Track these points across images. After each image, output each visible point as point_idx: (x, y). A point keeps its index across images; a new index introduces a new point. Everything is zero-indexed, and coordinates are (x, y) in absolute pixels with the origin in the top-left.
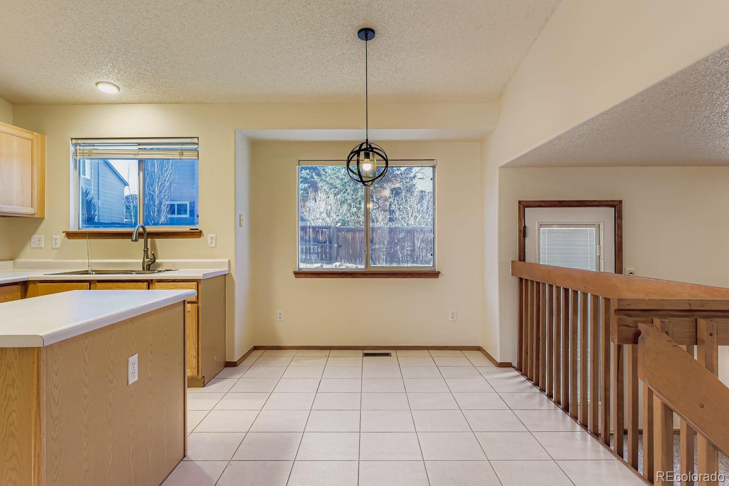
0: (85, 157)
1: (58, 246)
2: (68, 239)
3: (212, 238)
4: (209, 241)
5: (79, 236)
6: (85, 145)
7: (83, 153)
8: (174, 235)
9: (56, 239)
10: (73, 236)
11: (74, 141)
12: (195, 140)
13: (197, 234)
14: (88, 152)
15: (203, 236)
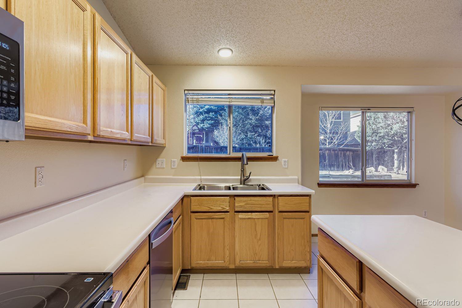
0: (194, 103)
1: (176, 166)
2: (183, 161)
3: (285, 162)
4: (283, 163)
5: (191, 160)
6: (194, 94)
7: (193, 101)
8: (258, 159)
9: (174, 162)
10: (186, 159)
11: (186, 92)
12: (273, 92)
13: (275, 159)
14: (196, 100)
15: (278, 160)
